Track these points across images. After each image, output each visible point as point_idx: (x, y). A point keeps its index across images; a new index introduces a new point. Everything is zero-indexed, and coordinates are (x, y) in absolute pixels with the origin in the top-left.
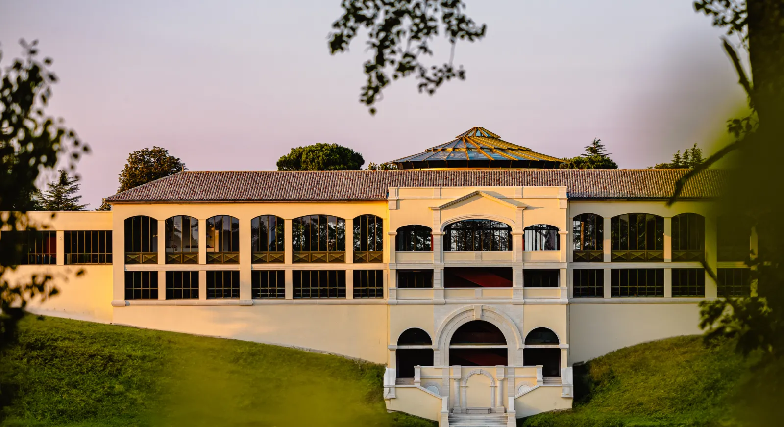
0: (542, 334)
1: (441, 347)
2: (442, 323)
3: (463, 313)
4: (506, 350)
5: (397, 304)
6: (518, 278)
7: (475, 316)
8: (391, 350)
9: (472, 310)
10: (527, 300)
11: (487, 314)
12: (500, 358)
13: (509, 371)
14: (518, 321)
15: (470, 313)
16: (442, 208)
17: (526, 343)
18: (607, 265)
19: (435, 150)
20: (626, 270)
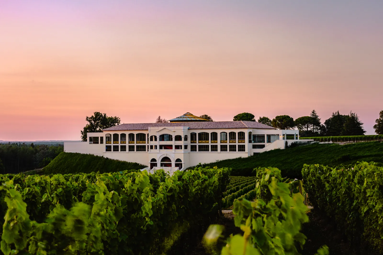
0: (178, 160)
1: (159, 162)
2: (158, 158)
3: (162, 155)
4: (171, 163)
5: (150, 153)
6: (174, 147)
7: (165, 156)
8: (149, 163)
9: (164, 154)
10: (175, 152)
11: (167, 155)
12: (170, 165)
13: (172, 168)
14: (174, 157)
15: (164, 155)
16: (159, 131)
17: (176, 162)
18: (197, 144)
19: (179, 118)
20: (201, 145)
